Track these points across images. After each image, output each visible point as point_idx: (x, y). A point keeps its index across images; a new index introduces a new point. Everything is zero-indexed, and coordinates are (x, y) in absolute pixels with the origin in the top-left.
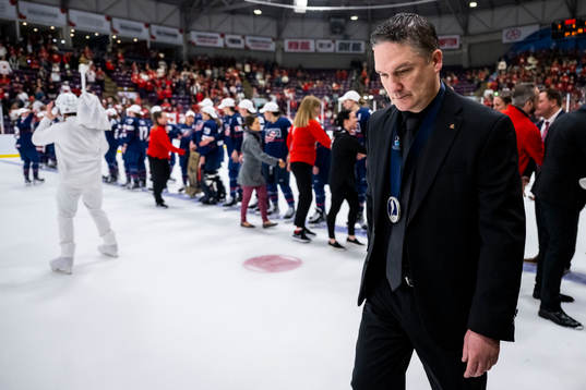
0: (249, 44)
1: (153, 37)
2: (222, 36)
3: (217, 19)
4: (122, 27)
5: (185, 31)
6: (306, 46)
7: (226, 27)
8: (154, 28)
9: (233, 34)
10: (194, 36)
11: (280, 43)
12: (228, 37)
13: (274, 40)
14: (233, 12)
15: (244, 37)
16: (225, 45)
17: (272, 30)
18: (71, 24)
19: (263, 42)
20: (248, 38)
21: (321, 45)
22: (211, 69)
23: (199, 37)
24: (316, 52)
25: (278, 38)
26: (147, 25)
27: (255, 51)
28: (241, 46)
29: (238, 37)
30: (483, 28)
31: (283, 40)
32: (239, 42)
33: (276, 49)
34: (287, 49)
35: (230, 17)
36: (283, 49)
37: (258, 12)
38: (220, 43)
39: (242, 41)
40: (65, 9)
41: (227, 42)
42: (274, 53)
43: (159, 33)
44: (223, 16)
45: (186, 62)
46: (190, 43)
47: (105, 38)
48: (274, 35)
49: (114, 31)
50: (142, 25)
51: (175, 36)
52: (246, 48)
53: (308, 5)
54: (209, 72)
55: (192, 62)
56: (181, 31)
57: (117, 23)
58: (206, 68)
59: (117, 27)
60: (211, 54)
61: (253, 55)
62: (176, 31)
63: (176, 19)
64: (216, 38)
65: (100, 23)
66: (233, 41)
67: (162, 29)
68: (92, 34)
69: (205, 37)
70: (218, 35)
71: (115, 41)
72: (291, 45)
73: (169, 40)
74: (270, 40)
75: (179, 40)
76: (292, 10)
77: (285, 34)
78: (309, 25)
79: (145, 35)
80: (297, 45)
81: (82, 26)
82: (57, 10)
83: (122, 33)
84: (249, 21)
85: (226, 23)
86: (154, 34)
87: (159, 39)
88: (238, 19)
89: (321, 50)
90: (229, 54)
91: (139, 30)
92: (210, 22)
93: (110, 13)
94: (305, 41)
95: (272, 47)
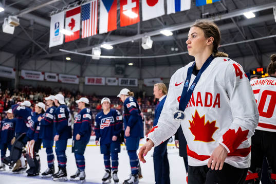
0: (61, 79)
2: (43, 73)
3: (40, 63)
5: (18, 69)
6: (99, 81)
7: (46, 68)
9: (51, 72)
10: (23, 73)
11: (82, 79)
12: (47, 74)
13: (78, 77)
14: (52, 59)
15: (58, 75)
16: (45, 79)
17: (77, 71)
19: (71, 78)
20: (60, 75)
21: (109, 81)
22: (34, 94)
23: (26, 73)
24: (106, 85)
25: (81, 76)
27: (65, 84)
28: (56, 80)
29: (54, 75)
31: (84, 77)
32: (54, 77)
33: (80, 82)
34: (86, 83)
35: (49, 63)
36: (84, 83)
37: (68, 59)
38: (41, 78)
39: (57, 77)
41: (46, 78)
42: (78, 85)
44: (44, 61)
46: (20, 78)
48: (79, 74)
51: (10, 73)
52: (59, 82)
53: (101, 55)
54: (32, 96)
55: (20, 90)
56: (15, 70)
58: (30, 94)
60: (34, 84)
61: (63, 86)
62: (12, 70)
63: (12, 61)
64: (39, 75)
66: (50, 77)
67: (2, 68)
69: (31, 74)
70: (40, 73)
72: (89, 80)
73: (6, 75)
74: (76, 77)
75: (13, 75)
77: (85, 74)
78: (102, 68)
80: (93, 80)
84: (63, 64)
85: (46, 65)
88: (54, 63)
89: (109, 84)
90: (48, 85)
92: (35, 64)
94: (99, 78)
95: (77, 81)
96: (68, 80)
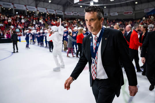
0: (79, 14)
1: (56, 13)
2: (73, 12)
3: (71, 8)
5: (64, 11)
8: (57, 11)
9: (75, 12)
10: (66, 13)
12: (74, 13)
14: (75, 7)
15: (78, 13)
18: (38, 11)
19: (82, 14)
20: (79, 13)
22: (70, 20)
23: (67, 13)
26: (55, 10)
28: (77, 15)
30: (139, 9)
32: (76, 14)
37: (81, 6)
38: (72, 14)
39: (77, 14)
40: (36, 7)
43: (58, 12)
45: (64, 19)
46: (65, 15)
47: (45, 14)
49: (47, 12)
50: (54, 10)
51: (61, 13)
52: (78, 15)
53: (94, 4)
54: (69, 21)
56: (63, 12)
57: (48, 10)
58: (68, 20)
59: (48, 11)
60: (70, 17)
61: (80, 17)
63: (62, 9)
65: (44, 10)
66: (75, 14)
68: (42, 13)
69: (69, 13)
70: (71, 12)
71: (48, 14)
75: (62, 14)
76: (89, 6)
79: (54, 13)
81: (40, 11)
82: (35, 7)
83: (49, 12)
84: (79, 9)
85: (74, 9)
86: (57, 13)
87: (58, 14)
90: (74, 17)
91: (53, 12)
93: (47, 8)
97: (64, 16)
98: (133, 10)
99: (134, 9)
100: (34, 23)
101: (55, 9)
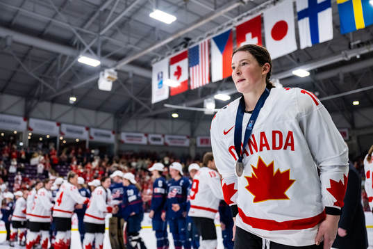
0: (168, 142)
1: (91, 138)
2: (146, 135)
3: (142, 123)
4: (69, 130)
5: (117, 132)
7: (149, 129)
8: (93, 131)
9: (155, 133)
10: (123, 136)
11: (193, 139)
12: (151, 136)
13: (188, 137)
14: (156, 117)
15: (163, 136)
16: (148, 143)
17: (186, 129)
18: (29, 129)
19: (179, 139)
20: (167, 137)
22: (136, 161)
23: (127, 136)
25: (192, 136)
26: (88, 129)
27: (172, 147)
28: (161, 143)
29: (159, 136)
30: (367, 123)
31: (196, 138)
32: (159, 140)
33: (191, 145)
34: (199, 144)
35: (153, 121)
36: (196, 145)
37: (175, 115)
38: (144, 141)
39: (162, 139)
40: (26, 118)
41: (150, 141)
42: (188, 148)
43: (96, 134)
44: (147, 121)
45: (116, 157)
46: (120, 142)
47: (54, 139)
48: (189, 134)
49: (62, 134)
50: (83, 129)
51: (108, 136)
52: (166, 145)
53: (216, 108)
54: (134, 164)
55: (121, 156)
56: (114, 133)
57: (64, 127)
58: (132, 161)
59: (64, 130)
60: (136, 150)
61: (171, 151)
62: (110, 133)
63: (110, 123)
64: (141, 137)
65: (51, 128)
66: (155, 139)
67: (99, 131)
68: (44, 137)
69: (132, 136)
70: (142, 135)
71: (61, 141)
72: (202, 141)
73: (104, 140)
74: (185, 137)
75: (112, 139)
76: (203, 112)
77: (197, 132)
79: (85, 136)
80: (207, 141)
81: (37, 130)
82: (21, 119)
83: (68, 135)
84: (168, 123)
85: (150, 125)
86: (92, 135)
87: (96, 139)
88: (159, 122)
90: (152, 150)
91: (81, 132)
92: (137, 125)
93: (60, 120)
95: (187, 143)
96: (175, 142)
97: (115, 149)
98: (349, 126)
99: (352, 122)
100: (12, 169)
101: (88, 125)
